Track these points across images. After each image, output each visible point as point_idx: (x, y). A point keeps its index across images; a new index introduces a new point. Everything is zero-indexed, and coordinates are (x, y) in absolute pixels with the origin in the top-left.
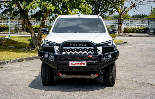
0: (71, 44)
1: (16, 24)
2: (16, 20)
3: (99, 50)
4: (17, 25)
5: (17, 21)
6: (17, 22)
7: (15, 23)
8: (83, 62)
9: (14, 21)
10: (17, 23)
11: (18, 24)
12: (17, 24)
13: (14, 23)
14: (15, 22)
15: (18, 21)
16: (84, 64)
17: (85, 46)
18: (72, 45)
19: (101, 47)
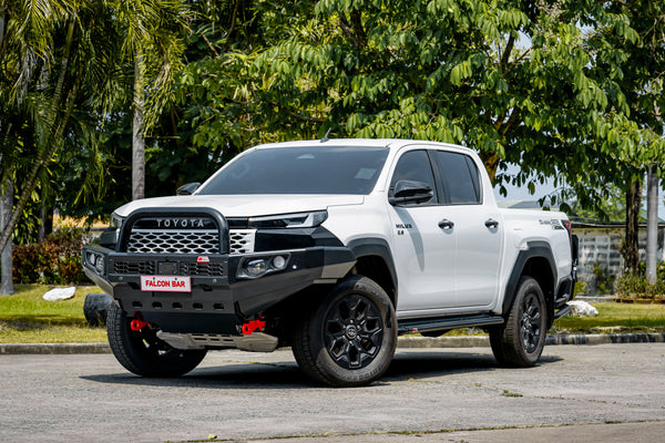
0: (159, 220)
1: (603, 251)
2: (605, 236)
3: (244, 242)
4: (608, 260)
5: (606, 240)
6: (609, 243)
7: (599, 247)
8: (180, 279)
9: (594, 240)
10: (606, 247)
11: (612, 256)
12: (609, 251)
13: (593, 247)
14: (597, 243)
15: (612, 239)
16: (183, 284)
17: (201, 228)
18: (163, 221)
19: (254, 231)
